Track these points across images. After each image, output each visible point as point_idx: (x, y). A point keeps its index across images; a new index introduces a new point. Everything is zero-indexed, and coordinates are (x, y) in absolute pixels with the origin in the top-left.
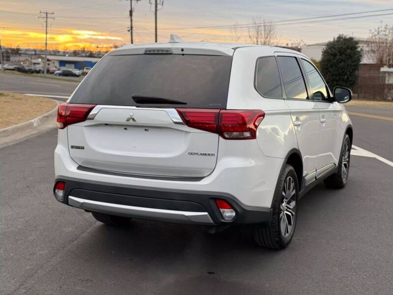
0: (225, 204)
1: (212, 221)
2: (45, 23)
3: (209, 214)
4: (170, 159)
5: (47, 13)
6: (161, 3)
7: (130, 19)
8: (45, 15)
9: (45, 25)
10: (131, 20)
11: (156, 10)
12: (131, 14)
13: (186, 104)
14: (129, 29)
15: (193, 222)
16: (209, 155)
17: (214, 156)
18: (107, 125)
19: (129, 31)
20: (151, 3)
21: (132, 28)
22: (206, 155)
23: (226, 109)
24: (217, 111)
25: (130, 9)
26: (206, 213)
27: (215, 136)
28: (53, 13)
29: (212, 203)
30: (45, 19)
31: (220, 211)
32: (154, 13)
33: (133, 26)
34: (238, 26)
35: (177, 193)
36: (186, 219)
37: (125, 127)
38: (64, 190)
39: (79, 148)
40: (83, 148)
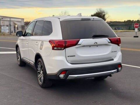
18: (84, 46)
37: (90, 46)
38: (65, 74)
39: (72, 56)
40: (75, 56)
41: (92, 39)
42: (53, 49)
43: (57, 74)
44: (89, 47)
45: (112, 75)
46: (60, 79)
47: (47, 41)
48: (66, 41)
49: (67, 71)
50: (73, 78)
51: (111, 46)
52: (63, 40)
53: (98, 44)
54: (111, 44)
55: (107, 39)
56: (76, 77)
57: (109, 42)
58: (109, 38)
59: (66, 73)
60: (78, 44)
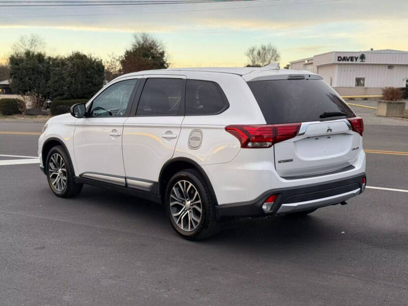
18: (308, 138)
37: (317, 138)
38: (274, 201)
39: (287, 161)
40: (292, 160)
41: (319, 122)
42: (244, 146)
43: (255, 203)
44: (314, 141)
45: (346, 201)
46: (264, 213)
47: (222, 128)
48: (277, 127)
49: (281, 193)
50: (290, 210)
51: (352, 138)
52: (268, 126)
53: (334, 131)
54: (352, 132)
55: (346, 120)
56: (296, 207)
58: (349, 119)
59: (276, 198)
60: (300, 132)
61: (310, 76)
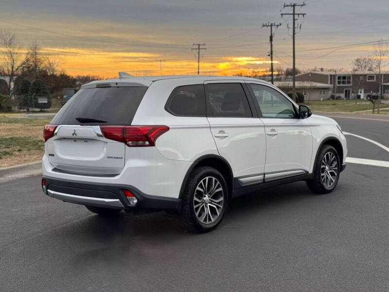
0: (129, 193)
1: (123, 206)
2: (198, 54)
3: (120, 200)
4: (97, 161)
5: (199, 45)
6: (299, 27)
7: (270, 45)
8: (197, 47)
9: (197, 56)
10: (272, 45)
11: (294, 34)
12: (271, 40)
13: (106, 122)
14: (269, 54)
15: (111, 206)
16: (119, 158)
17: (123, 159)
18: (64, 138)
19: (269, 55)
20: (289, 28)
21: (272, 52)
22: (117, 158)
23: (130, 125)
24: (123, 126)
25: (270, 35)
26: (118, 200)
27: (122, 144)
28: (204, 45)
29: (121, 192)
30: (198, 50)
31: (127, 198)
32: (292, 36)
33: (273, 50)
34: (382, 42)
35: (101, 186)
36: (106, 204)
40: (54, 155)
55: (98, 127)
57: (99, 135)
58: (102, 126)
61: (117, 84)
